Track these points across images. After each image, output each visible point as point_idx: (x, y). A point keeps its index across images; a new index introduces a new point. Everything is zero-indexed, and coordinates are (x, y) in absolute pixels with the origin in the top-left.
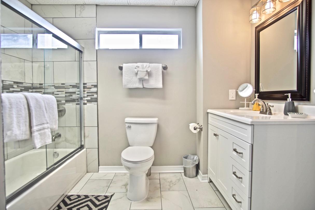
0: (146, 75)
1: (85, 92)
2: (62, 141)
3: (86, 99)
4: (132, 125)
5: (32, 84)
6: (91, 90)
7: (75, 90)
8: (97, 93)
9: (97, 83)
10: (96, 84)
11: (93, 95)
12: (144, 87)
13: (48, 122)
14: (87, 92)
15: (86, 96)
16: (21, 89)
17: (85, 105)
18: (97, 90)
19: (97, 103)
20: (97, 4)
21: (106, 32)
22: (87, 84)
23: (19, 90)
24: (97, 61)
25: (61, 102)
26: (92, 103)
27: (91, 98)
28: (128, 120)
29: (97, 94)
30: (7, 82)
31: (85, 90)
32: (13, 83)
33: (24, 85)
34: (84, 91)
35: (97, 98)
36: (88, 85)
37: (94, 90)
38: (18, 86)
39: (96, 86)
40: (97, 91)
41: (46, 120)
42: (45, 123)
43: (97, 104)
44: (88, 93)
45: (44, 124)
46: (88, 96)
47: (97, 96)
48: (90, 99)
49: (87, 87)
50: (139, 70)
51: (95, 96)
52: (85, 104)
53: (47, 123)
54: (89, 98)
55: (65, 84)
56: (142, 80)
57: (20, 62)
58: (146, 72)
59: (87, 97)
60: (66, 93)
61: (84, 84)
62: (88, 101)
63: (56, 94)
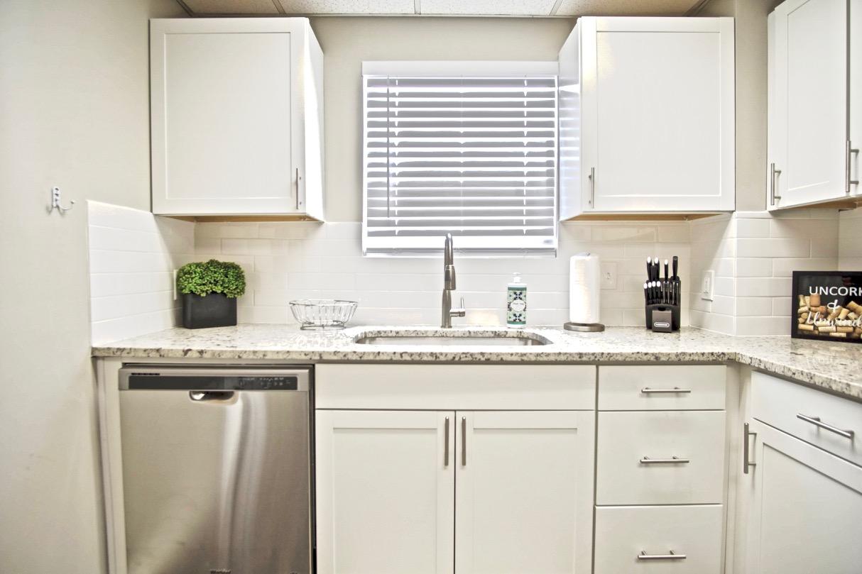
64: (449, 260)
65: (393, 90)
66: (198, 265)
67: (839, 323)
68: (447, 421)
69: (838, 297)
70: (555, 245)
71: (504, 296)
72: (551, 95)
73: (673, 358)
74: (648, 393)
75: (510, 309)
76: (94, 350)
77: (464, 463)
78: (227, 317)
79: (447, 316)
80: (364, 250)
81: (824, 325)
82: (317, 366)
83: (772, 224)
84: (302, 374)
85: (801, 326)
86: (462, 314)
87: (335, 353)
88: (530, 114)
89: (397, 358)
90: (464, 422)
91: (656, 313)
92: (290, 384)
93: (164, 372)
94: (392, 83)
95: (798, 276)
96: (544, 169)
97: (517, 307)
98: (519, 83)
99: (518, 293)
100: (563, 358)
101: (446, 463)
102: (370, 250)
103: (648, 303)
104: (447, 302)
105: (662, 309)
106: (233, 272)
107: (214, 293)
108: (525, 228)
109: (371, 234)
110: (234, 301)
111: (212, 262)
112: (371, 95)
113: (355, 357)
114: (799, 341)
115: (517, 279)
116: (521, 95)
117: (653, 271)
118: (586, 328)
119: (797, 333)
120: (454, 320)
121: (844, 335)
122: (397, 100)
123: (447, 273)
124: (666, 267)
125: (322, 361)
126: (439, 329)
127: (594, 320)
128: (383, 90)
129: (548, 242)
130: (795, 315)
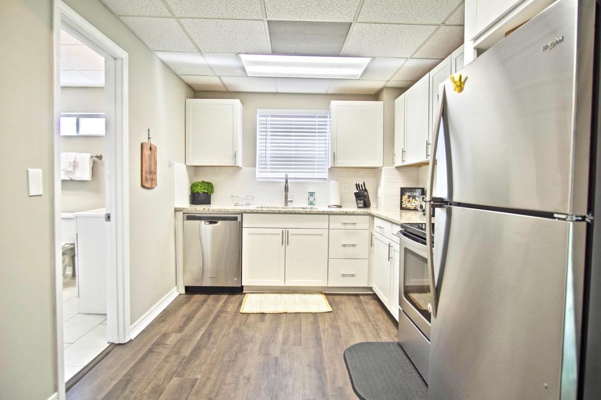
12: (71, 179)
56: (68, 172)
58: (70, 163)
64: (287, 182)
65: (268, 119)
66: (199, 183)
67: (412, 204)
68: (283, 231)
69: (412, 196)
70: (327, 177)
71: (307, 195)
72: (326, 121)
73: (352, 213)
74: (345, 224)
75: (309, 200)
76: (175, 208)
77: (288, 244)
78: (208, 202)
79: (286, 202)
80: (257, 177)
81: (409, 205)
82: (244, 214)
83: (396, 171)
84: (239, 216)
85: (403, 206)
86: (292, 201)
87: (249, 210)
88: (319, 129)
89: (268, 211)
90: (288, 231)
91: (359, 201)
92: (235, 219)
93: (197, 215)
94: (268, 116)
95: (402, 189)
96: (324, 149)
97: (312, 199)
98: (314, 117)
99: (312, 194)
100: (318, 212)
101: (282, 244)
102: (259, 178)
103: (356, 198)
104: (286, 197)
105: (360, 200)
106: (210, 186)
107: (204, 192)
108: (316, 171)
109: (259, 172)
110: (210, 195)
111: (203, 182)
112: (260, 121)
113: (255, 211)
114: (403, 211)
115: (312, 189)
116: (315, 121)
117: (357, 186)
118: (335, 207)
119: (402, 208)
120: (289, 203)
121: (413, 208)
122: (269, 123)
123: (285, 186)
124: (361, 185)
125: (245, 212)
126: (283, 206)
127: (338, 203)
128: (265, 119)
129: (324, 176)
130: (401, 202)
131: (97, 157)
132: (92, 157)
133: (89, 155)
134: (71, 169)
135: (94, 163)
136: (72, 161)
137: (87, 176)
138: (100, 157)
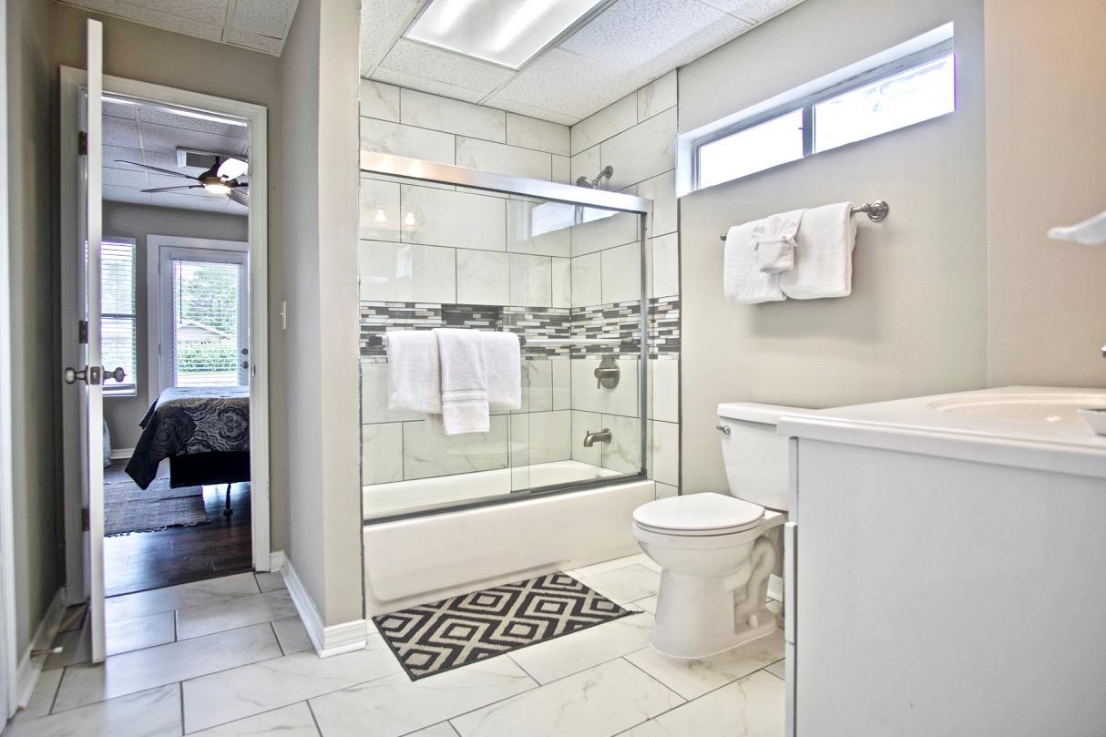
0: (782, 255)
1: (656, 325)
2: (614, 451)
3: (657, 342)
4: (733, 428)
5: (571, 310)
6: (667, 316)
7: (636, 319)
8: (678, 324)
9: (680, 296)
10: (677, 299)
11: (670, 332)
12: (789, 299)
13: (485, 387)
14: (659, 323)
15: (656, 334)
16: (541, 323)
17: (655, 360)
18: (678, 316)
19: (678, 353)
20: (678, 65)
21: (711, 137)
22: (660, 301)
23: (539, 324)
24: (679, 231)
25: (612, 351)
26: (670, 353)
27: (667, 339)
28: (726, 409)
29: (680, 329)
30: (512, 309)
31: (656, 317)
32: (524, 309)
33: (551, 312)
34: (653, 321)
35: (678, 341)
36: (661, 305)
37: (672, 316)
38: (535, 317)
39: (677, 305)
40: (680, 318)
41: (478, 383)
42: (475, 389)
43: (680, 356)
44: (661, 325)
45: (470, 389)
46: (661, 333)
47: (680, 335)
48: (664, 342)
49: (660, 309)
50: (761, 241)
51: (675, 334)
52: (654, 357)
53: (482, 389)
54: (662, 341)
55: (620, 305)
56: (775, 274)
57: (541, 264)
58: (780, 245)
59: (658, 337)
60: (622, 327)
61: (654, 301)
62: (662, 348)
63: (606, 332)
131: (870, 211)
132: (852, 213)
133: (842, 208)
134: (786, 262)
135: (860, 236)
136: (789, 236)
137: (838, 284)
138: (880, 212)
